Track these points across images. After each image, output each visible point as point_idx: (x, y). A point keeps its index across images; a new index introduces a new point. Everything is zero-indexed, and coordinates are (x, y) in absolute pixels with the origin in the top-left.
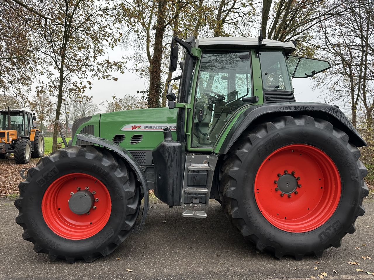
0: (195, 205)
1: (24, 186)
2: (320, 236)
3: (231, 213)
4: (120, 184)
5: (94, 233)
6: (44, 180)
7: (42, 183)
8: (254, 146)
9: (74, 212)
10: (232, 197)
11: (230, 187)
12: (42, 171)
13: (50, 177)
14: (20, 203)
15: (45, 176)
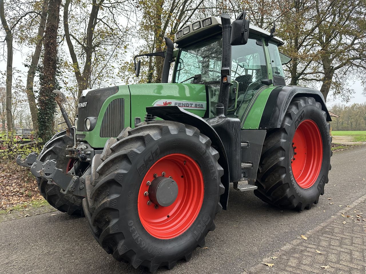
1: (121, 178)
2: (318, 188)
3: (281, 180)
4: (214, 163)
5: (189, 224)
6: (145, 165)
7: (142, 170)
8: (293, 120)
9: (161, 205)
10: (283, 166)
11: (280, 157)
12: (143, 153)
13: (150, 161)
14: (115, 203)
15: (147, 160)
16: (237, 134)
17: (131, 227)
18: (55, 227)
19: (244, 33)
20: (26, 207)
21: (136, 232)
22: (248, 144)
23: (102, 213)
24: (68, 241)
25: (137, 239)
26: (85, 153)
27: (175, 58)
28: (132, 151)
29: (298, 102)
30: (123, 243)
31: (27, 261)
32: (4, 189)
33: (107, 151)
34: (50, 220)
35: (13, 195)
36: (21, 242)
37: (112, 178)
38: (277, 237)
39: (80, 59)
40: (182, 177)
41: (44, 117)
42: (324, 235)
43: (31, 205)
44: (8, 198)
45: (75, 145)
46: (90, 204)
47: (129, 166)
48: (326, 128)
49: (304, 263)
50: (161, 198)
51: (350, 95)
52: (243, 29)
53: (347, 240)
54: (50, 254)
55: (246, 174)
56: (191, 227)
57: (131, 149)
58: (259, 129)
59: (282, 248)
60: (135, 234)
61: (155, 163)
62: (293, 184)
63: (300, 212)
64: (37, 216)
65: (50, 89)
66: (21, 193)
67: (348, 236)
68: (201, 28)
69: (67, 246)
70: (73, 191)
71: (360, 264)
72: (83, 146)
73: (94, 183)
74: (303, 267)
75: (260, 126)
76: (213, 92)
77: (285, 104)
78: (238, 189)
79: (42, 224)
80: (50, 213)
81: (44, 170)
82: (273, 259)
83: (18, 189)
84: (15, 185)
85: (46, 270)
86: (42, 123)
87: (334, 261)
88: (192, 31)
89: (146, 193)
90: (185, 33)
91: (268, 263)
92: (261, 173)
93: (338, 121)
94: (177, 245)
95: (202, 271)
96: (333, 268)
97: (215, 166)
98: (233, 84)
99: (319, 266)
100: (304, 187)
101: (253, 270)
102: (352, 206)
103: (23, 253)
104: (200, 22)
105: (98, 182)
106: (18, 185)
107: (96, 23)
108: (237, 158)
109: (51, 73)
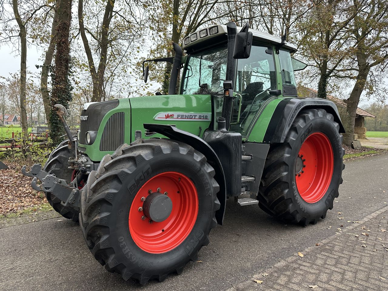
0: (242, 193)
1: (111, 197)
2: (325, 202)
3: (283, 195)
4: (209, 180)
5: (182, 239)
6: (136, 184)
7: (133, 189)
8: (299, 134)
9: (154, 221)
10: (285, 181)
11: (283, 172)
12: (134, 173)
13: (142, 180)
14: (106, 221)
15: (138, 179)
16: (237, 150)
17: (122, 242)
18: (60, 233)
19: (247, 47)
20: (35, 211)
21: (127, 247)
22: (252, 157)
23: (94, 229)
24: (70, 249)
25: (127, 253)
26: (85, 166)
27: (184, 64)
28: (123, 172)
29: (306, 115)
30: (113, 257)
31: (30, 267)
32: (17, 190)
33: (101, 169)
34: (56, 226)
35: (26, 196)
36: (26, 248)
37: (103, 197)
38: (273, 253)
39: (96, 54)
40: (178, 192)
41: (56, 118)
42: (323, 253)
43: (41, 209)
44: (21, 199)
45: (76, 157)
46: (84, 219)
47: (120, 186)
48: (338, 140)
49: (293, 281)
50: (154, 214)
51: (386, 95)
52: (246, 43)
53: (344, 260)
54: (51, 261)
55: (248, 188)
56: (184, 242)
57: (122, 170)
58: (263, 143)
59: (275, 265)
60: (126, 248)
61: (147, 182)
62: (296, 199)
63: (305, 227)
64: (44, 221)
65: (62, 89)
66: (33, 194)
67: (346, 255)
68: (208, 36)
69: (68, 254)
70: (73, 203)
71: (350, 285)
72: (84, 159)
73: (88, 200)
74: (291, 286)
75: (265, 139)
76: (219, 102)
77: (290, 118)
78: (238, 203)
79: (48, 230)
80: (57, 219)
81: (44, 184)
82: (263, 275)
83: (31, 191)
84: (28, 186)
85: (46, 277)
86: (54, 125)
87: (324, 280)
88: (199, 38)
89: (140, 209)
90: (193, 40)
91: (258, 279)
92: (264, 187)
93: (376, 120)
94: (169, 260)
95: (191, 285)
96: (321, 287)
97: (210, 183)
98: (236, 97)
99: (308, 285)
100: (309, 202)
101: (241, 286)
102: (361, 222)
103: (27, 259)
104: (206, 29)
105: (91, 199)
106: (30, 186)
107: (111, 17)
108: (237, 173)
109: (63, 73)
